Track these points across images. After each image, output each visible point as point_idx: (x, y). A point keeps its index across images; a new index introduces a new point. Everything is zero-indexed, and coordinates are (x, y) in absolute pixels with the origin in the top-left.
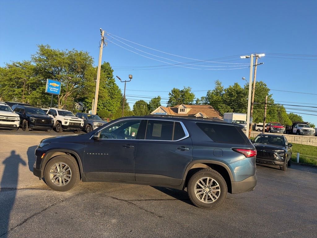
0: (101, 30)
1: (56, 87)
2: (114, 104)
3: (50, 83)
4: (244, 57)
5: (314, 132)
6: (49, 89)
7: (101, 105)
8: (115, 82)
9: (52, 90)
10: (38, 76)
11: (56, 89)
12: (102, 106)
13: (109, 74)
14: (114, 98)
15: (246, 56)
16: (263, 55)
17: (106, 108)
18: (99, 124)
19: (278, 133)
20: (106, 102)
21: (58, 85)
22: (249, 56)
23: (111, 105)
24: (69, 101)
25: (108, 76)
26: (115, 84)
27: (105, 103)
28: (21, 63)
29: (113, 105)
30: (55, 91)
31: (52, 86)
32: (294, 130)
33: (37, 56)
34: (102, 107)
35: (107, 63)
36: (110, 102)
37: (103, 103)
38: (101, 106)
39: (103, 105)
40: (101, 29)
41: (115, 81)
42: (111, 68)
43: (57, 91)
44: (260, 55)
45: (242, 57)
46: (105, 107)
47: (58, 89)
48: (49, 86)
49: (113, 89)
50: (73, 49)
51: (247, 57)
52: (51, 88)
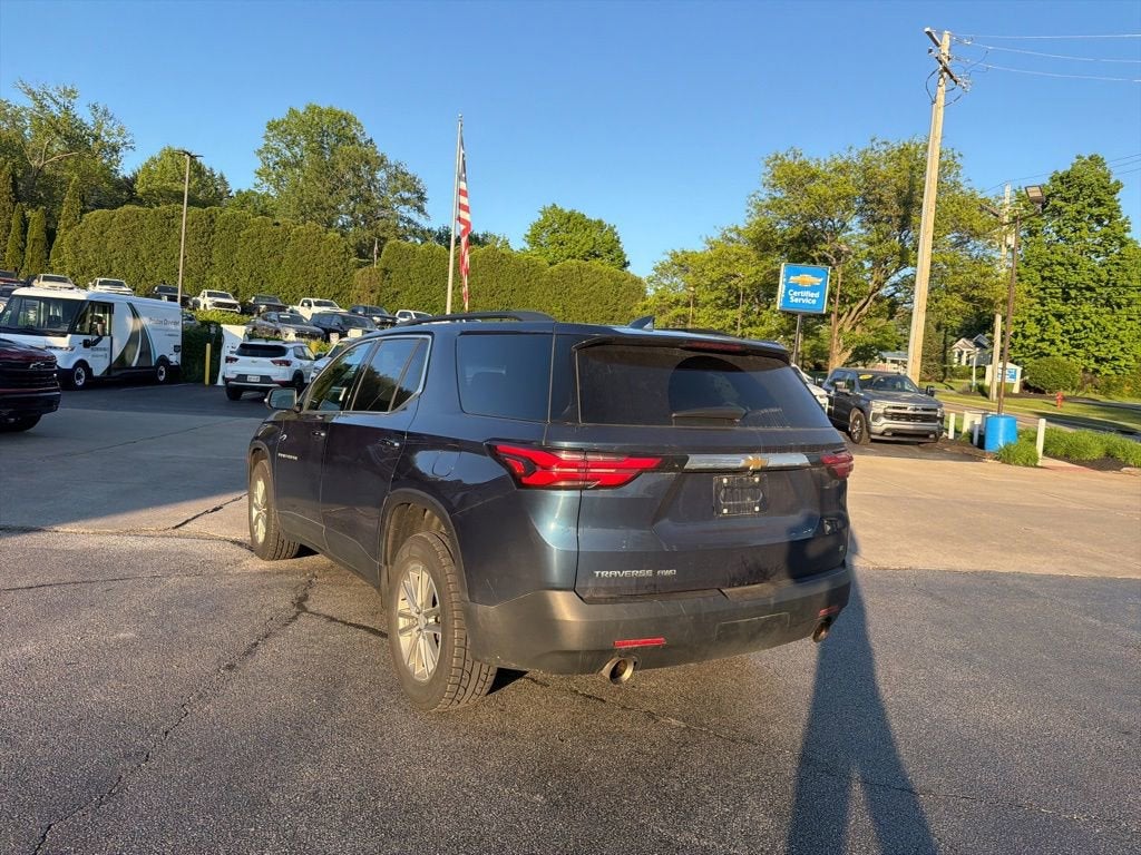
0: (928, 33)
1: (813, 288)
2: (1120, 329)
3: (792, 278)
6: (787, 298)
7: (1058, 339)
8: (1128, 235)
9: (796, 300)
10: (770, 260)
11: (812, 295)
12: (1063, 342)
13: (1099, 203)
14: (1124, 301)
17: (1081, 352)
18: (894, 408)
20: (1082, 324)
21: (818, 281)
23: (1107, 337)
24: (870, 331)
25: (1096, 211)
26: (1131, 240)
27: (1076, 331)
28: (741, 228)
29: (1116, 337)
30: (808, 301)
31: (796, 287)
33: (763, 197)
34: (1067, 348)
35: (1090, 159)
36: (1103, 322)
37: (1067, 332)
38: (1058, 342)
39: (1070, 339)
40: (927, 29)
41: (1127, 230)
42: (1107, 177)
43: (814, 302)
46: (1078, 347)
47: (817, 295)
48: (789, 287)
49: (1117, 264)
50: (873, 140)
52: (795, 293)
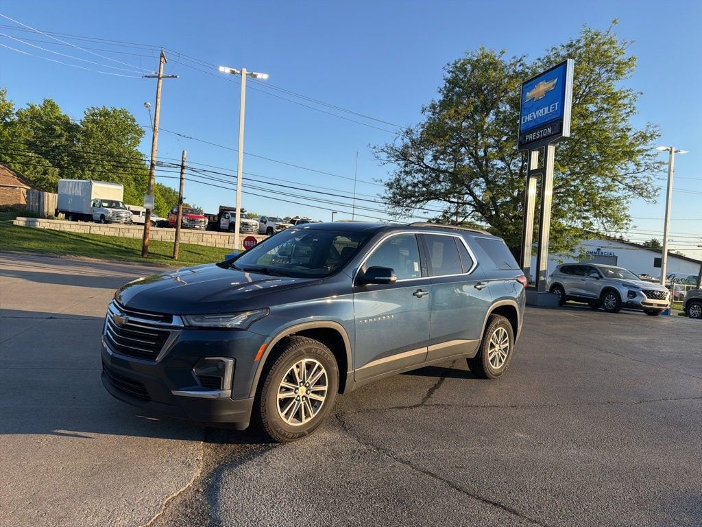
4: (227, 70)
5: (258, 228)
15: (233, 69)
16: (265, 76)
19: (197, 229)
22: (239, 72)
32: (222, 222)
44: (259, 76)
45: (222, 69)
51: (233, 72)
